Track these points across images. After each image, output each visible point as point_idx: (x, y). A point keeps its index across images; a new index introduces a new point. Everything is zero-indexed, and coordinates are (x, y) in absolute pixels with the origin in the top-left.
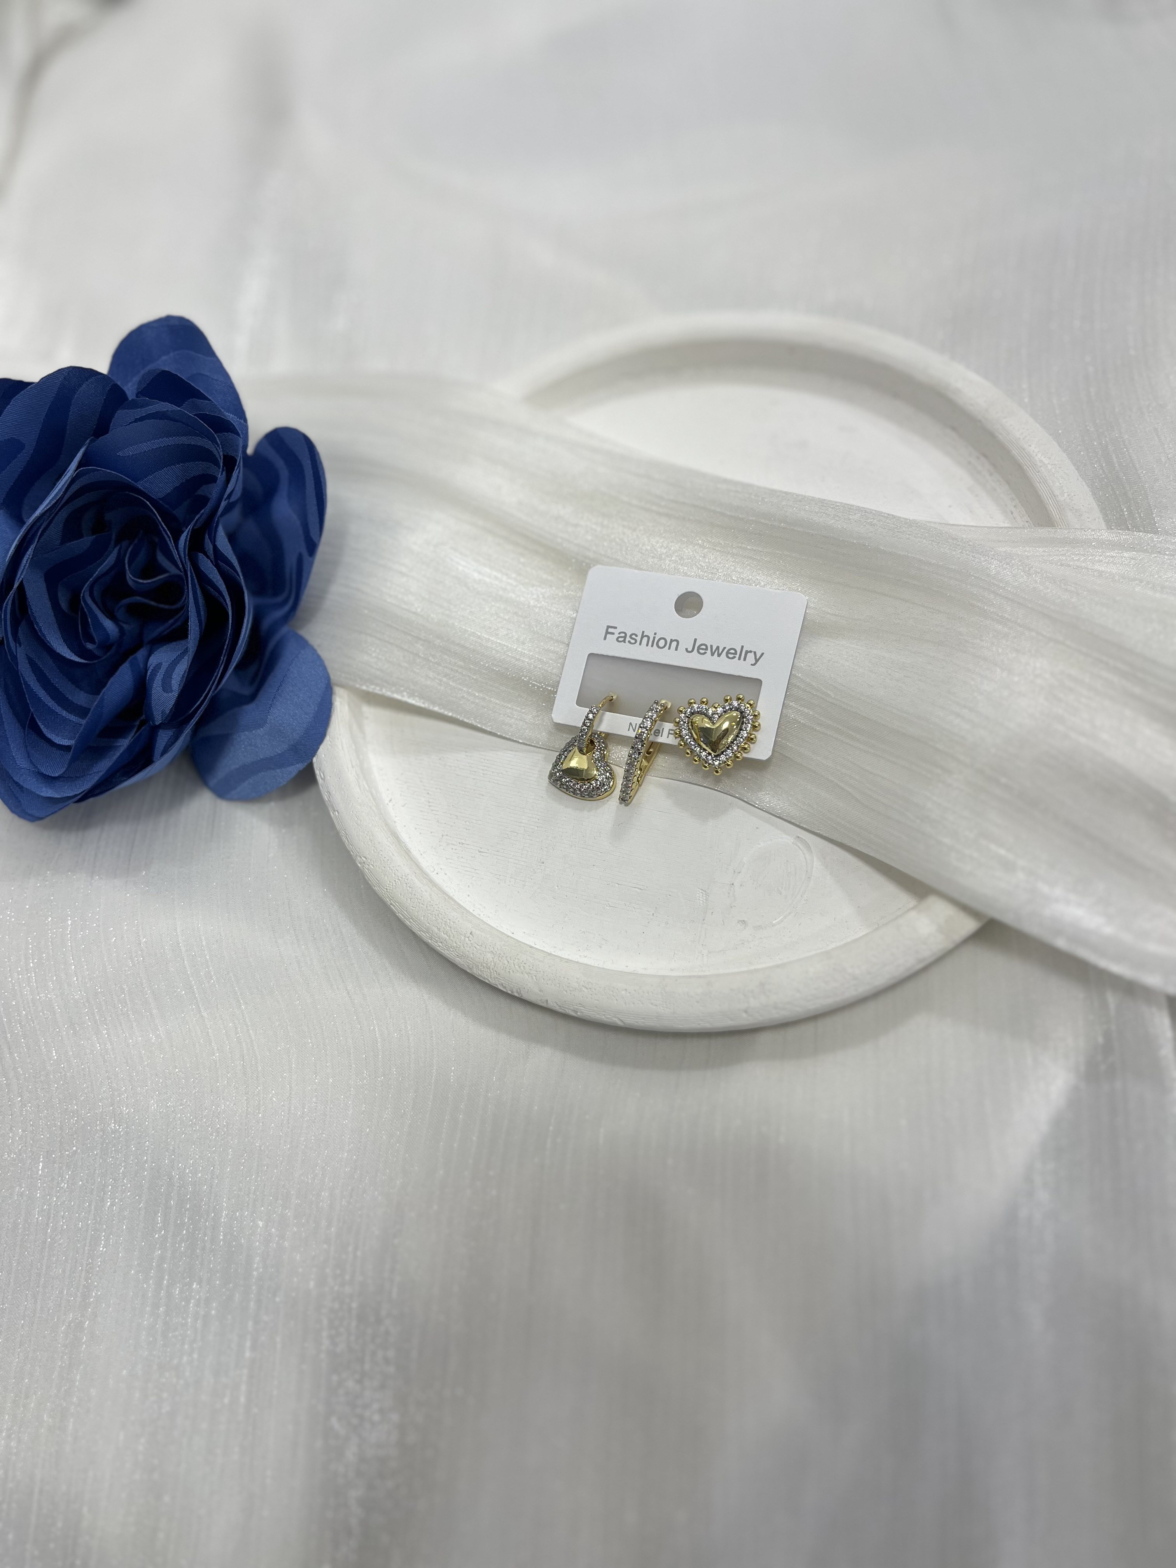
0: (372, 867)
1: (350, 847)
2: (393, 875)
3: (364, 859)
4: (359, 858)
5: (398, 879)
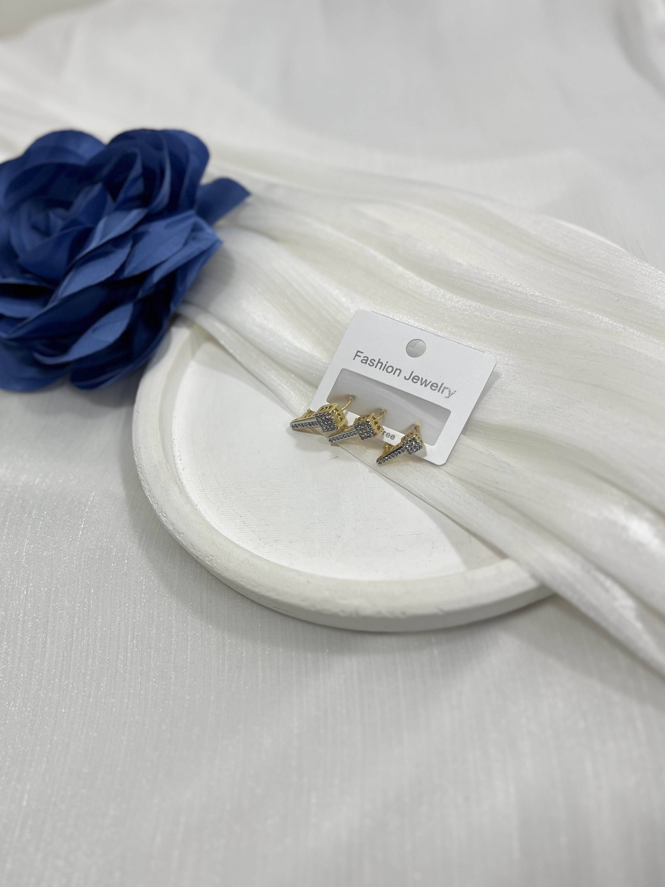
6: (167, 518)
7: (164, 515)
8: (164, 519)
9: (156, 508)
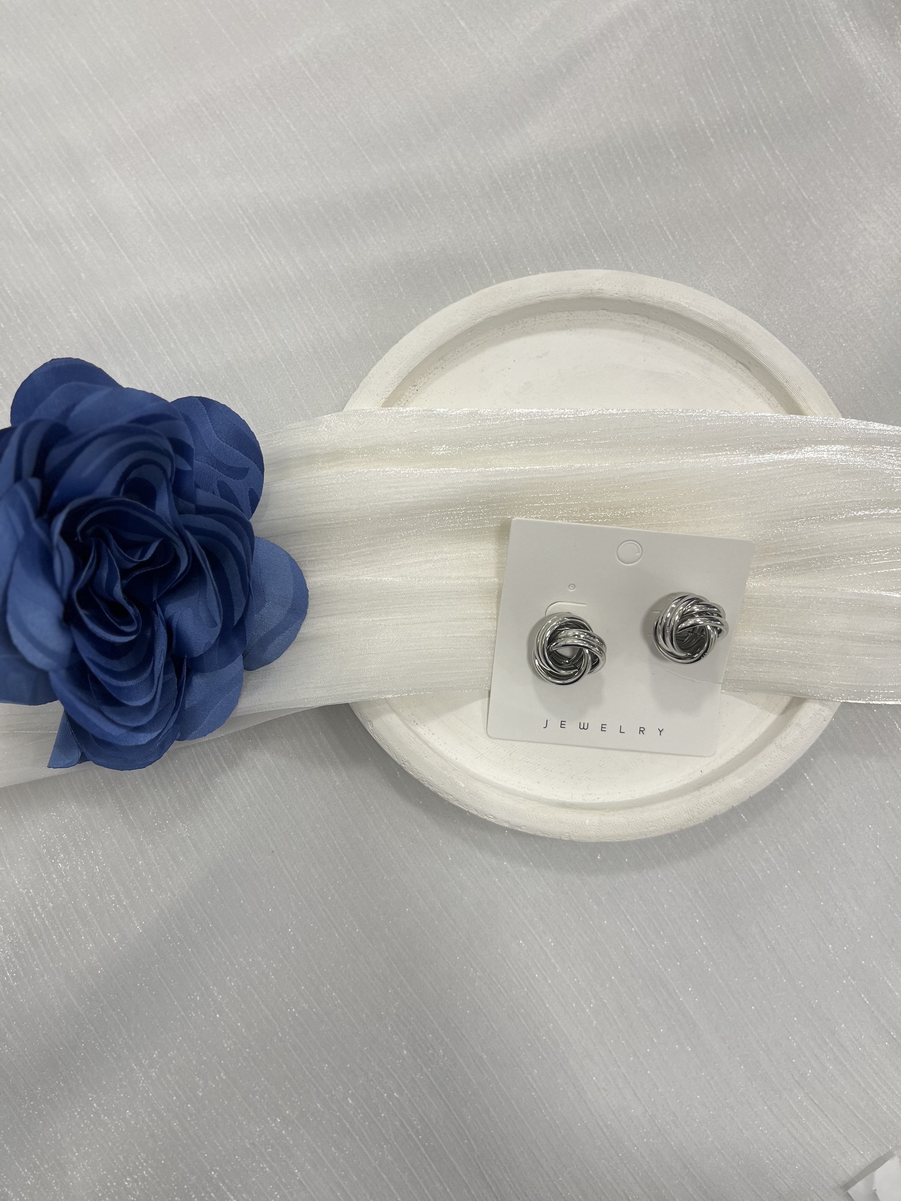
0: (577, 834)
1: (551, 836)
2: (594, 827)
3: (567, 834)
4: (563, 836)
5: (598, 826)
6: (495, 818)
7: (490, 816)
8: (493, 820)
9: (477, 813)
